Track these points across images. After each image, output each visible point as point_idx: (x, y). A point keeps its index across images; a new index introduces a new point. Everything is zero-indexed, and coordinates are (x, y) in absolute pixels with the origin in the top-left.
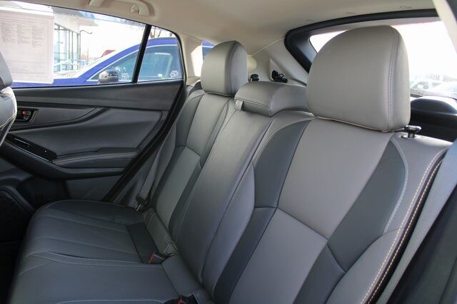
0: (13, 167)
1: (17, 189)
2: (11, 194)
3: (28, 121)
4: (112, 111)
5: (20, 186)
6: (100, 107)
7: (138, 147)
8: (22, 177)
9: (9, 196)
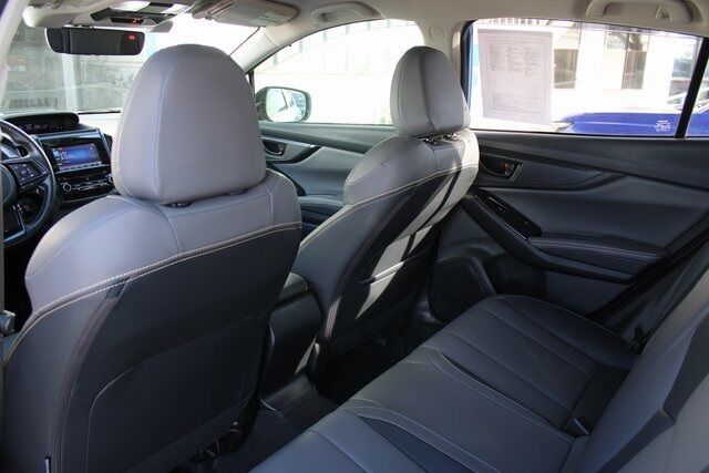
0: (485, 234)
1: (483, 265)
2: (476, 269)
3: (508, 177)
4: (629, 180)
5: (489, 263)
6: (610, 171)
7: (666, 248)
8: (494, 250)
9: (473, 271)
